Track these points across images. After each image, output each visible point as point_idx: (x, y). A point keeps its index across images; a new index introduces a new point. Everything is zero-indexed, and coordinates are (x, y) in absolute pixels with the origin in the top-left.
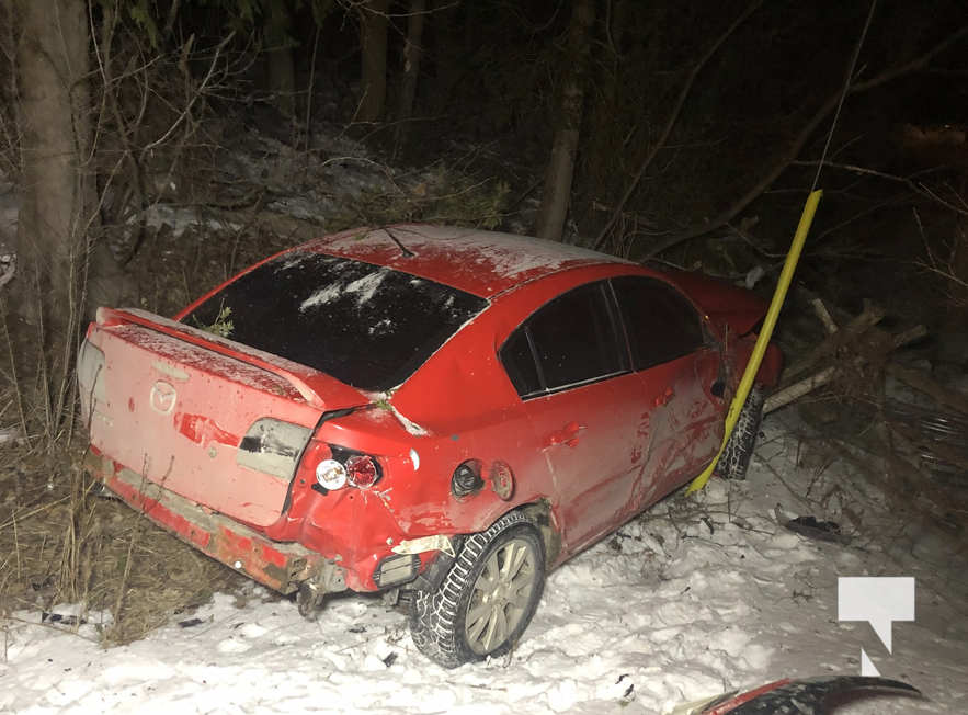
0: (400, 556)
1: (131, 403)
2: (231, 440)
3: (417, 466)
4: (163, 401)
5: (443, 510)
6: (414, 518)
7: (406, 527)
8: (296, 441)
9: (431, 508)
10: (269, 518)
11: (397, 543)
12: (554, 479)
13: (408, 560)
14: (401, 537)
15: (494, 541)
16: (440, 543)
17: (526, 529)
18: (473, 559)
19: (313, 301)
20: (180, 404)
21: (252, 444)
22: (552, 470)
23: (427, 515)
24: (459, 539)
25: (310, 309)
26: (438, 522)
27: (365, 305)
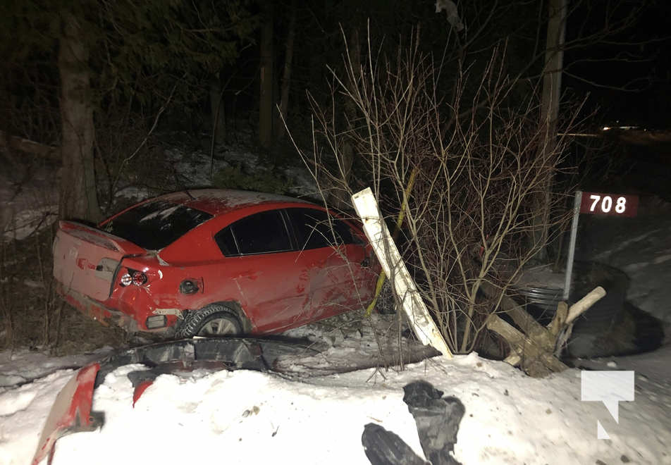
0: (157, 315)
1: (64, 257)
2: (92, 267)
3: (161, 276)
4: (75, 254)
5: (176, 297)
6: (161, 299)
7: (158, 303)
8: (113, 266)
9: (170, 296)
10: (104, 298)
11: (154, 309)
12: (242, 293)
13: (162, 318)
14: (155, 307)
15: (208, 317)
16: (176, 312)
17: (228, 314)
18: (196, 323)
19: (146, 218)
20: (78, 255)
21: (99, 268)
22: (240, 289)
23: (168, 299)
24: (186, 312)
25: (143, 222)
26: (173, 303)
27: (165, 219)
